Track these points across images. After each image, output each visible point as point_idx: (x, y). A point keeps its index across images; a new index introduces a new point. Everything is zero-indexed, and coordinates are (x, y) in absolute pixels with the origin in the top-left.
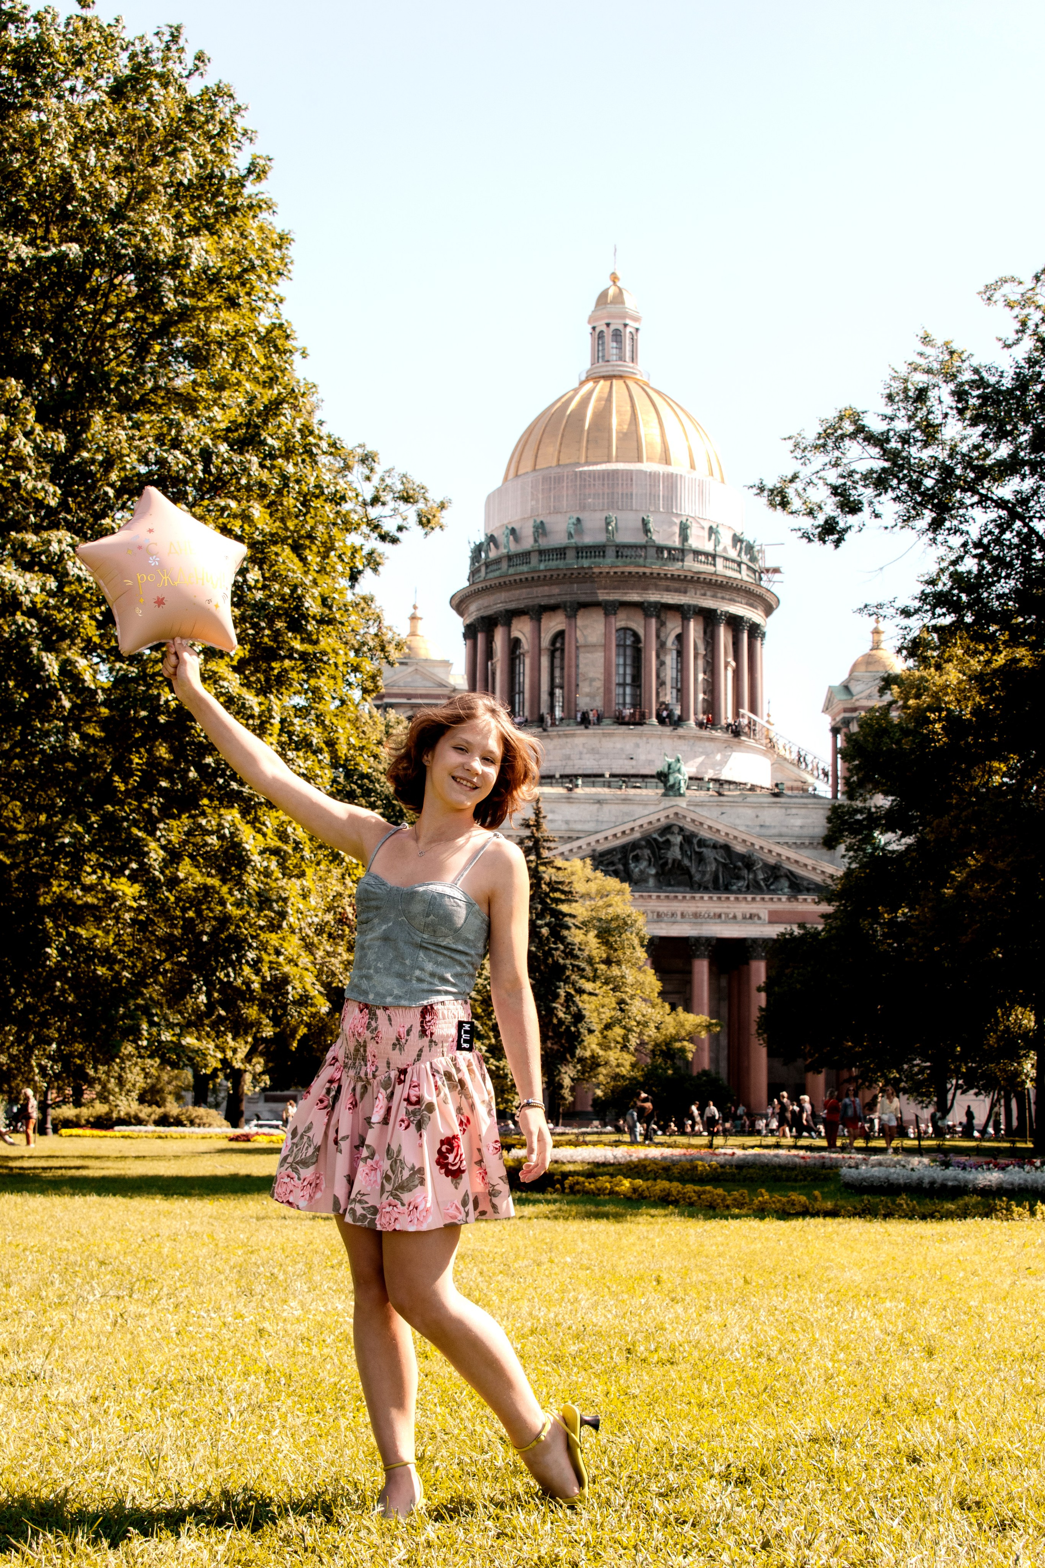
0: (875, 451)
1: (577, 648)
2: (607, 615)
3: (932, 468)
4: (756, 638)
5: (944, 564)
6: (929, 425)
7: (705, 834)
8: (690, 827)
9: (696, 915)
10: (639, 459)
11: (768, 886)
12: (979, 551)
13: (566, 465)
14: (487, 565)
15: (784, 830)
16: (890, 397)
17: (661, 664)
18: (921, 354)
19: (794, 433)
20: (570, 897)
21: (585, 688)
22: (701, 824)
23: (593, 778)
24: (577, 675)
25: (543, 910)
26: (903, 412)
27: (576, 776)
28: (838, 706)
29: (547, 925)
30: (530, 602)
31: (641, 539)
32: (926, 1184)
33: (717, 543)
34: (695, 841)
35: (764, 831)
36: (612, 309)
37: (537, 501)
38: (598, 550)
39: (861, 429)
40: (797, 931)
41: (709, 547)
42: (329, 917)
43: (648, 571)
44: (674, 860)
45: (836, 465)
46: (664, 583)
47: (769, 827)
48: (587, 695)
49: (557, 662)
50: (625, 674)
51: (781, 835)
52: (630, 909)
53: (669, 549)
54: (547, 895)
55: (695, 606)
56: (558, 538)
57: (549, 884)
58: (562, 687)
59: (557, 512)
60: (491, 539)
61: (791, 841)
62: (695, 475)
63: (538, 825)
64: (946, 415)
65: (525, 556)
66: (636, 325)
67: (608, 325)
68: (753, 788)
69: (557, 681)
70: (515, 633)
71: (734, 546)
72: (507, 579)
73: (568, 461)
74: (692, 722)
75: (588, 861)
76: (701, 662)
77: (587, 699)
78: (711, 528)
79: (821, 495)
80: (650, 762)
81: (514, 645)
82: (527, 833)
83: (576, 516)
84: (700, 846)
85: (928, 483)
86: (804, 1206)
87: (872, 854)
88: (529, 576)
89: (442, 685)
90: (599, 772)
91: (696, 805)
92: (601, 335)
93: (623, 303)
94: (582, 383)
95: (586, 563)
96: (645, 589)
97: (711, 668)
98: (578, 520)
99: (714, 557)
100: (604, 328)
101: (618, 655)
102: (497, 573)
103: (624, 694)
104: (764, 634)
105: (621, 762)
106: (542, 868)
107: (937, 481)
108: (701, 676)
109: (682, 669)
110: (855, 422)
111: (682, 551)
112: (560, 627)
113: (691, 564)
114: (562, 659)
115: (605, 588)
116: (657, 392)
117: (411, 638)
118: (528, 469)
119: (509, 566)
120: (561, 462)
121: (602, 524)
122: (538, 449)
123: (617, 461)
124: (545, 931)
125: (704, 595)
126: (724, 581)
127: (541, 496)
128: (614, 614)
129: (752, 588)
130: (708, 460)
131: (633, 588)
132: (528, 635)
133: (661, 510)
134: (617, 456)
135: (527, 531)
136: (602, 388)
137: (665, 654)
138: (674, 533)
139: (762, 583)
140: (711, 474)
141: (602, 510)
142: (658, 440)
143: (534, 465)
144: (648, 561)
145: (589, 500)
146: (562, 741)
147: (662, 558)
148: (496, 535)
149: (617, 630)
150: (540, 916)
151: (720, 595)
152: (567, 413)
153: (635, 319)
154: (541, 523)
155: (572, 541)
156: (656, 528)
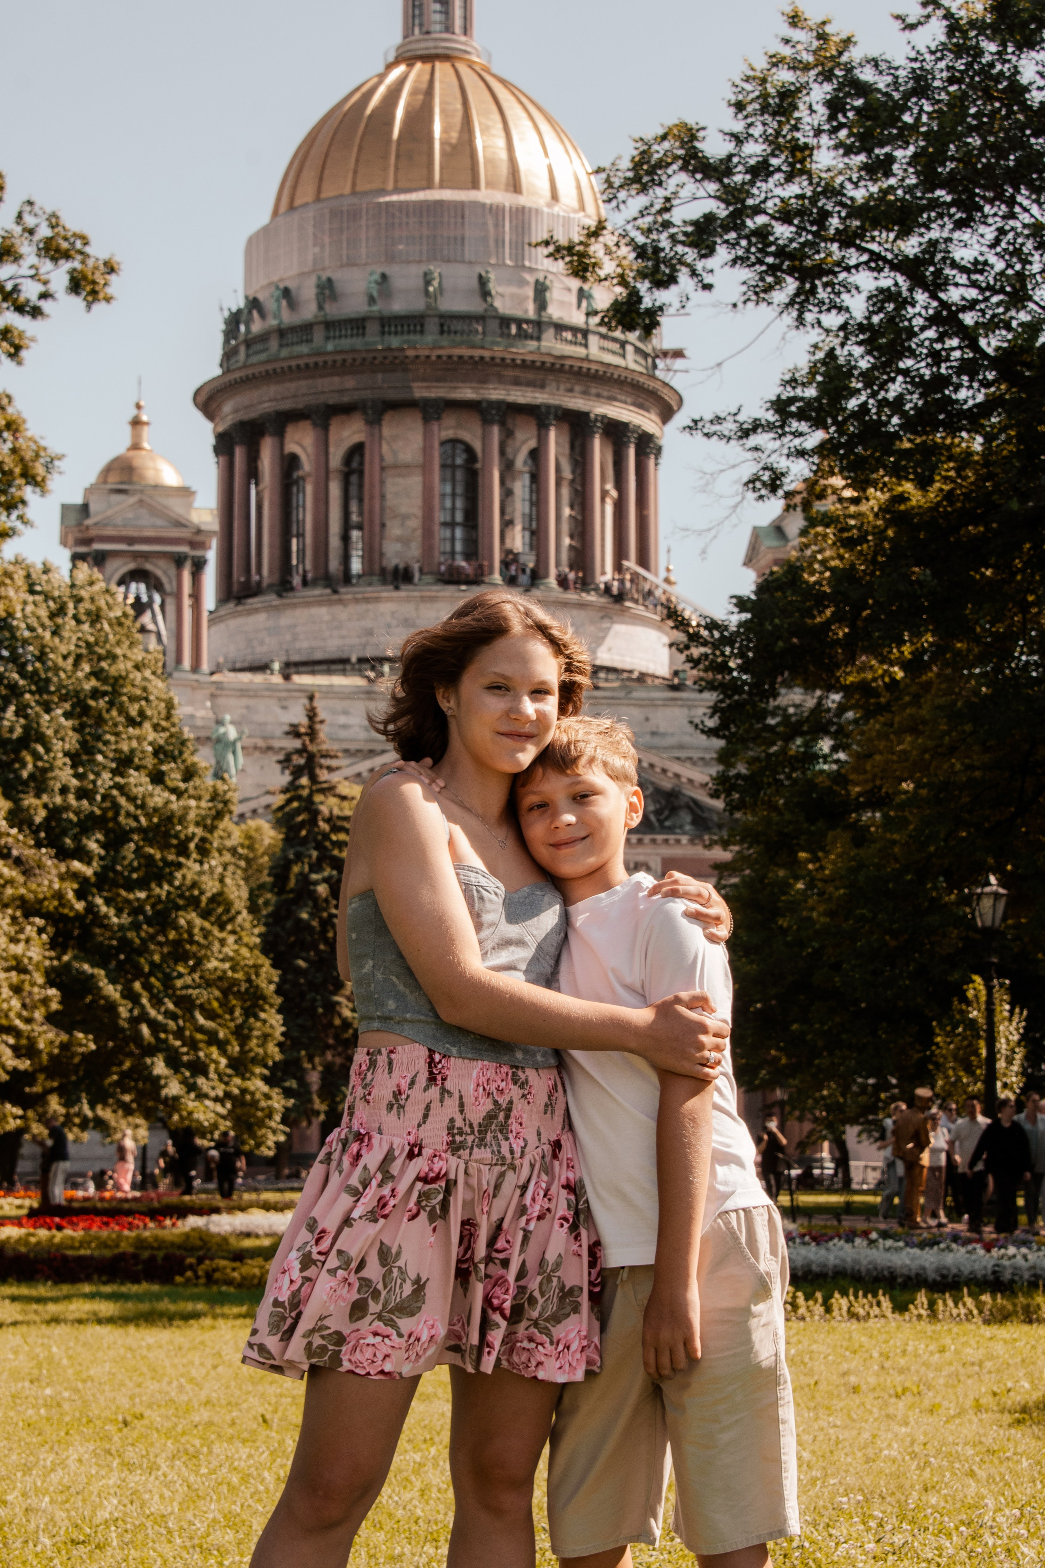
0: (713, 188)
1: (383, 469)
2: (426, 420)
4: (647, 455)
5: (817, 356)
6: (797, 148)
10: (475, 184)
11: (661, 822)
12: (868, 335)
13: (365, 193)
14: (249, 343)
16: (741, 106)
17: (507, 493)
18: (786, 41)
21: (394, 530)
24: (383, 509)
25: (320, 860)
27: (381, 660)
28: (766, 559)
29: (325, 880)
30: (312, 400)
31: (475, 306)
35: (656, 741)
37: (322, 247)
38: (413, 323)
39: (694, 154)
41: (578, 318)
43: (487, 354)
46: (510, 373)
47: (664, 735)
48: (399, 539)
49: (354, 490)
50: (453, 509)
51: (681, 747)
53: (519, 322)
54: (326, 836)
55: (557, 408)
56: (353, 304)
57: (328, 820)
58: (360, 527)
59: (351, 263)
60: (254, 304)
61: (696, 755)
62: (556, 209)
63: (312, 733)
64: (819, 133)
65: (305, 330)
68: (643, 677)
69: (354, 518)
70: (291, 447)
72: (277, 365)
73: (368, 187)
74: (552, 581)
76: (565, 492)
77: (398, 546)
81: (289, 464)
82: (297, 744)
83: (379, 269)
88: (311, 361)
89: (179, 524)
94: (390, 67)
95: (395, 342)
96: (484, 381)
97: (581, 500)
98: (384, 276)
99: (585, 333)
101: (443, 480)
102: (263, 357)
103: (453, 539)
104: (659, 450)
106: (318, 798)
108: (567, 511)
109: (538, 501)
110: (686, 143)
112: (357, 438)
113: (551, 345)
114: (361, 486)
115: (424, 380)
116: (503, 81)
117: (132, 453)
118: (309, 198)
119: (281, 346)
120: (359, 188)
121: (421, 283)
122: (323, 168)
123: (442, 186)
124: (322, 890)
125: (571, 390)
126: (601, 369)
127: (327, 240)
128: (439, 419)
129: (641, 380)
130: (579, 187)
131: (465, 379)
132: (310, 449)
133: (508, 262)
134: (441, 180)
135: (308, 293)
136: (419, 75)
137: (514, 479)
138: (527, 298)
139: (657, 373)
140: (582, 208)
141: (420, 262)
142: (503, 155)
143: (319, 191)
144: (489, 339)
145: (401, 247)
146: (362, 608)
147: (509, 335)
148: (261, 297)
149: (443, 443)
150: (316, 867)
151: (593, 391)
152: (369, 111)
154: (329, 280)
155: (375, 308)
156: (500, 289)
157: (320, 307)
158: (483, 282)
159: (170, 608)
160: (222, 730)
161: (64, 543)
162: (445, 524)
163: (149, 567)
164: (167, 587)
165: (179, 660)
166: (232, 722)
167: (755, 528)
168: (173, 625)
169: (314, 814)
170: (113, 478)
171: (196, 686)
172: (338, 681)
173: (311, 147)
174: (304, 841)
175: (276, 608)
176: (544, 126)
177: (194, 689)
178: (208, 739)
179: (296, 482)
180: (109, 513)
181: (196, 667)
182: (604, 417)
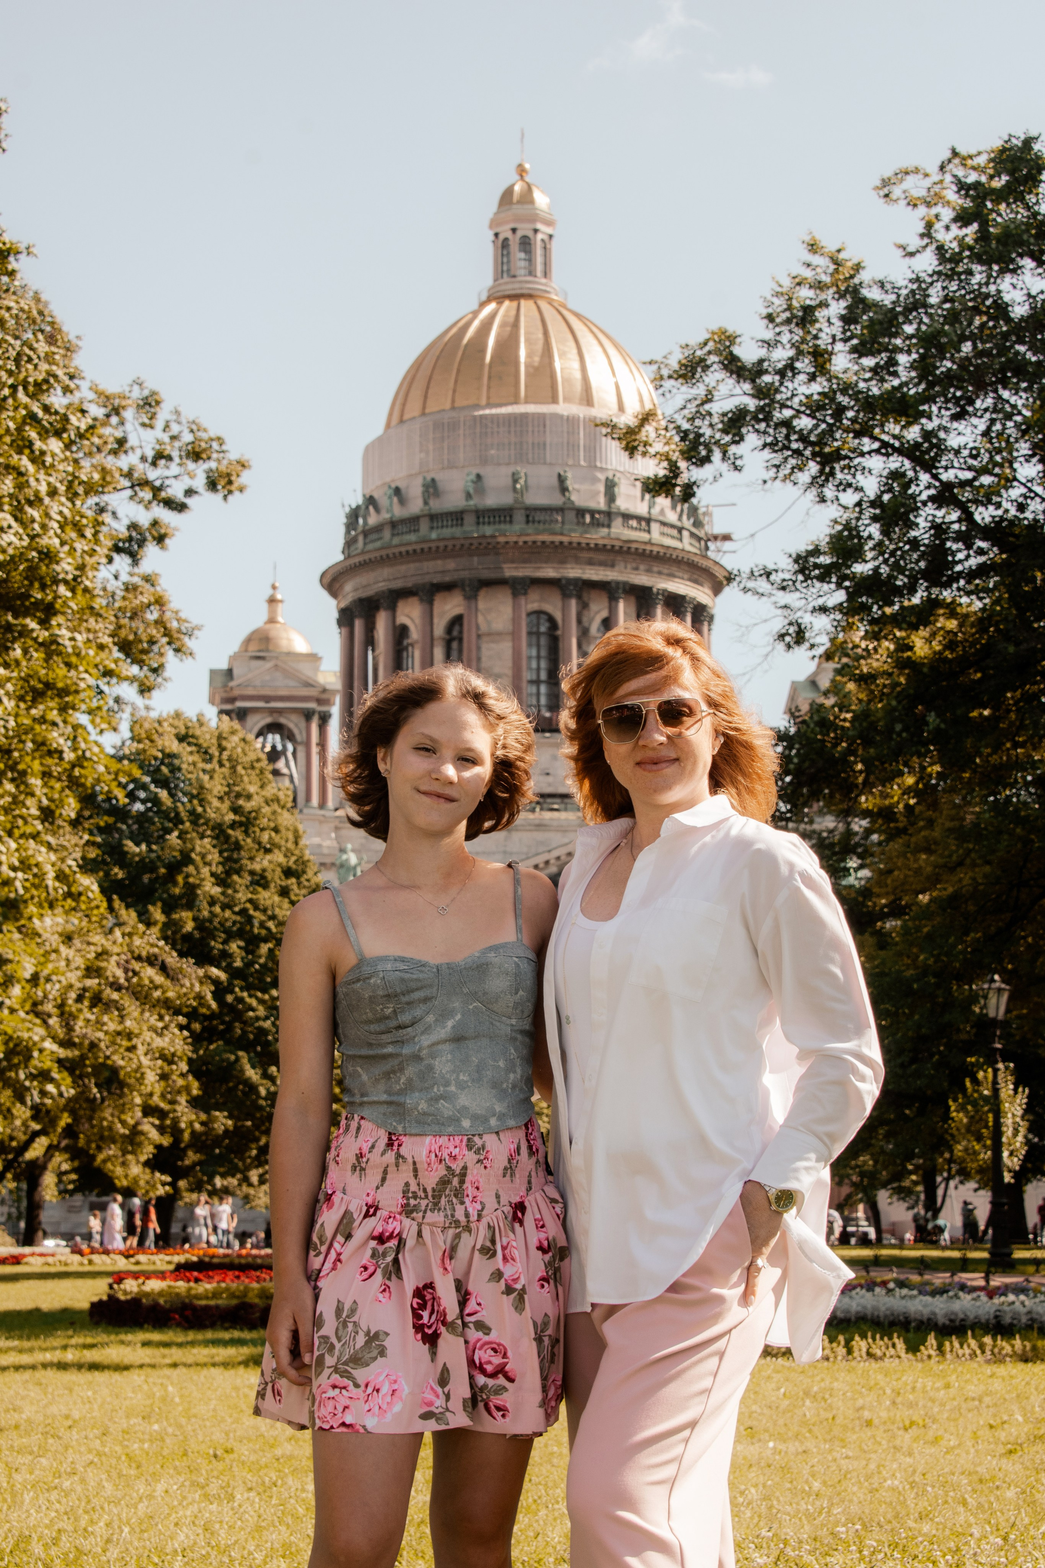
0: (746, 386)
1: (479, 636)
2: (515, 595)
4: (703, 621)
5: (838, 529)
10: (554, 400)
13: (463, 408)
14: (366, 533)
16: (770, 317)
18: (807, 265)
28: (802, 707)
30: (419, 580)
31: (556, 500)
33: (651, 503)
36: (518, 210)
37: (427, 453)
38: (503, 514)
39: (731, 359)
41: (641, 508)
43: (565, 539)
46: (585, 555)
49: (454, 655)
50: (538, 669)
53: (592, 512)
55: (625, 583)
56: (453, 499)
59: (451, 466)
60: (371, 501)
64: (835, 341)
65: (413, 522)
66: (549, 230)
67: (514, 230)
70: (402, 619)
71: (674, 507)
72: (390, 552)
73: (465, 403)
81: (400, 633)
83: (475, 471)
88: (418, 547)
89: (308, 685)
92: (505, 244)
93: (532, 202)
94: (483, 305)
95: (488, 530)
96: (563, 562)
98: (479, 477)
99: (648, 521)
100: (509, 234)
101: (530, 645)
102: (378, 544)
103: (538, 694)
104: (711, 618)
111: (609, 514)
112: (457, 611)
113: (620, 531)
114: (461, 651)
115: (513, 562)
116: (577, 315)
117: (268, 626)
118: (416, 412)
119: (393, 535)
120: (457, 405)
121: (509, 481)
122: (428, 388)
123: (527, 402)
125: (637, 569)
126: (662, 551)
127: (431, 447)
128: (525, 594)
129: (696, 559)
131: (547, 561)
132: (418, 621)
133: (582, 463)
134: (526, 396)
135: (415, 492)
136: (507, 311)
137: (589, 644)
138: (598, 493)
139: (709, 553)
141: (508, 464)
142: (578, 375)
143: (424, 408)
144: (567, 527)
145: (493, 452)
147: (584, 523)
148: (376, 496)
149: (529, 614)
151: (655, 569)
152: (465, 340)
153: (549, 223)
154: (433, 480)
155: (472, 503)
156: (576, 486)
157: (426, 503)
158: (561, 480)
159: (301, 754)
160: (344, 857)
161: (212, 702)
162: (531, 682)
163: (283, 720)
164: (298, 737)
165: (308, 799)
166: (353, 851)
167: (793, 683)
168: (303, 769)
170: (253, 648)
171: (323, 820)
173: (417, 370)
176: (612, 351)
177: (321, 822)
178: (333, 864)
179: (406, 648)
180: (250, 676)
181: (322, 805)
182: (665, 590)
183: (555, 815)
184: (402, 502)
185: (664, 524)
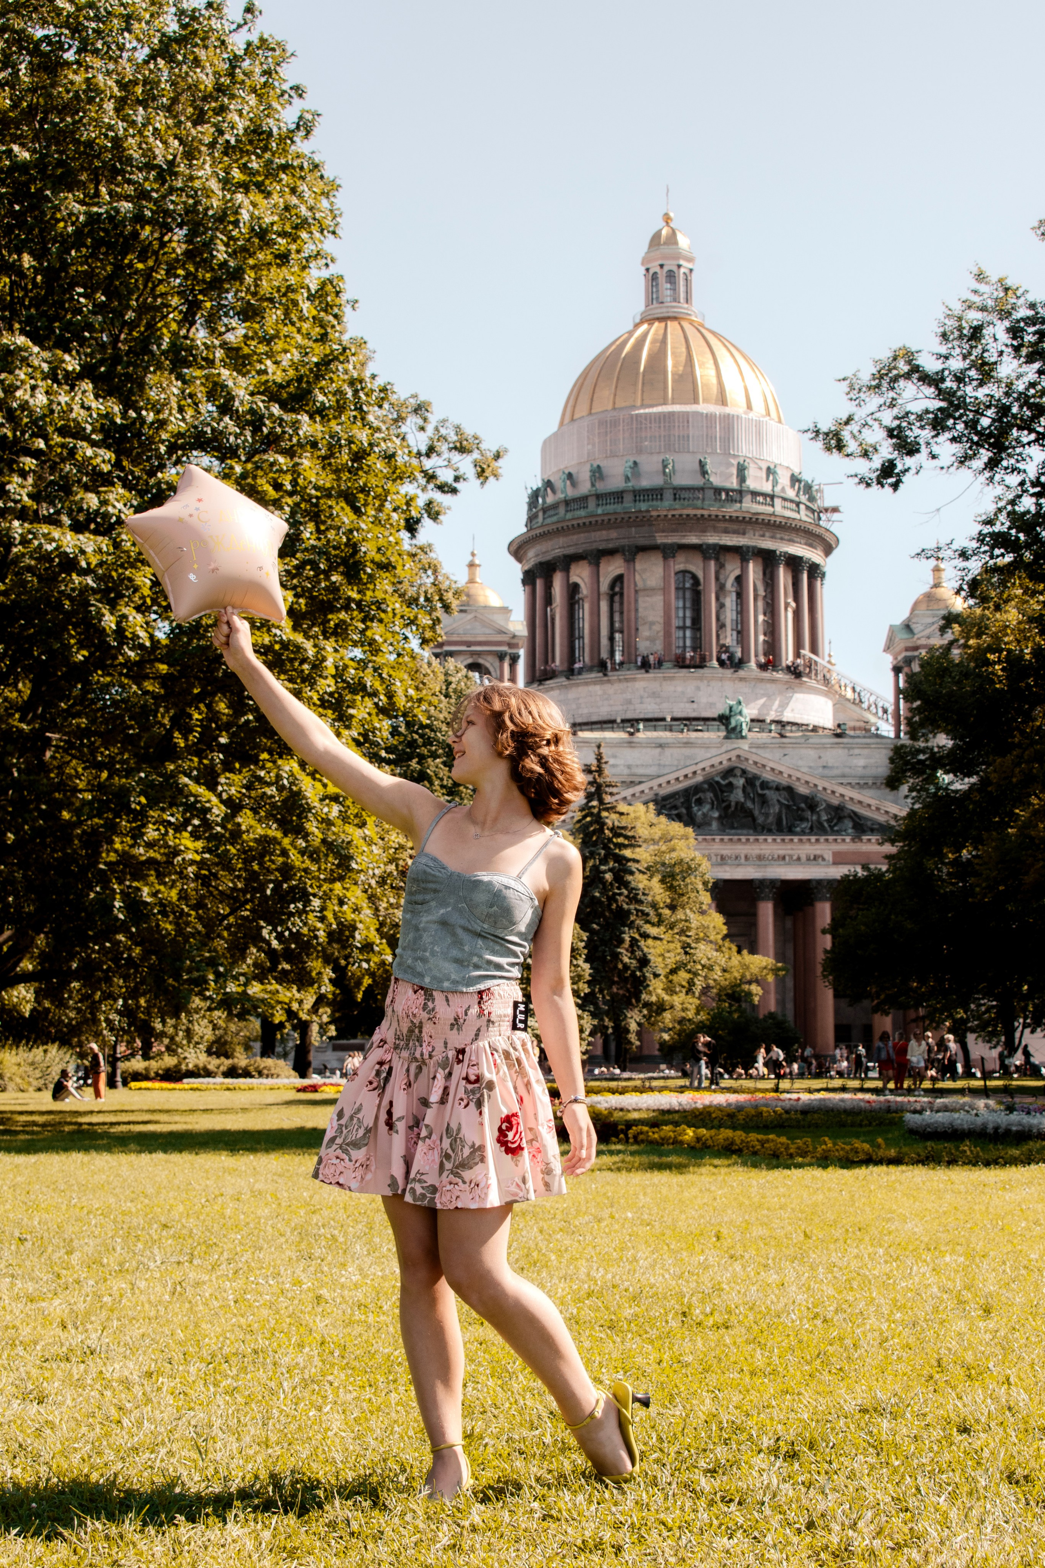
0: (930, 391)
1: (636, 592)
2: (665, 558)
3: (989, 407)
4: (815, 578)
5: (1001, 504)
6: (984, 364)
7: (767, 776)
8: (752, 769)
9: (760, 858)
10: (696, 401)
11: (831, 827)
12: (1037, 489)
13: (621, 409)
14: (545, 510)
15: (847, 771)
16: (944, 335)
17: (721, 606)
18: (975, 292)
19: (849, 374)
20: (633, 842)
21: (644, 632)
22: (764, 766)
23: (654, 722)
24: (636, 619)
25: (607, 856)
26: (958, 351)
27: (638, 721)
28: (901, 645)
29: (610, 870)
30: (588, 547)
31: (699, 481)
32: (990, 1130)
33: (775, 483)
34: (758, 783)
35: (827, 772)
36: (665, 250)
37: (594, 445)
38: (656, 493)
39: (915, 369)
40: (861, 873)
41: (767, 488)
42: (392, 868)
43: (706, 513)
44: (737, 803)
45: (892, 406)
46: (722, 525)
47: (832, 768)
48: (647, 639)
49: (616, 606)
50: (684, 617)
51: (844, 776)
52: (693, 854)
53: (727, 491)
54: (610, 840)
55: (754, 548)
56: (615, 482)
57: (612, 830)
58: (621, 631)
59: (613, 455)
60: (548, 484)
61: (854, 781)
62: (751, 415)
63: (600, 771)
64: (1001, 353)
65: (582, 500)
66: (690, 266)
67: (662, 266)
68: (815, 729)
69: (617, 625)
70: (574, 579)
71: (793, 486)
72: (564, 524)
73: (623, 405)
74: (753, 664)
75: (651, 806)
76: (760, 604)
77: (647, 643)
78: (769, 469)
79: (876, 436)
80: (712, 705)
81: (573, 590)
83: (632, 459)
84: (762, 788)
85: (985, 422)
86: (868, 1154)
87: (935, 794)
88: (587, 521)
89: (501, 632)
90: (660, 715)
91: (758, 747)
92: (655, 277)
93: (676, 243)
94: (637, 326)
95: (643, 506)
96: (704, 531)
97: (771, 609)
98: (635, 463)
99: (772, 497)
100: (658, 269)
101: (677, 598)
102: (555, 519)
103: (684, 637)
104: (823, 575)
105: (682, 705)
106: (604, 814)
107: (994, 420)
108: (761, 618)
109: (742, 610)
110: (909, 362)
111: (740, 492)
112: (619, 572)
113: (749, 506)
114: (622, 603)
115: (663, 531)
116: (713, 333)
117: (470, 585)
118: (585, 413)
119: (567, 511)
120: (617, 406)
121: (660, 467)
122: (594, 392)
123: (673, 403)
124: (609, 876)
125: (763, 536)
126: (784, 521)
127: (597, 440)
128: (674, 557)
129: (812, 528)
130: (766, 401)
131: (691, 530)
132: (587, 580)
133: (719, 451)
134: (673, 398)
135: (585, 475)
136: (657, 330)
137: (725, 597)
138: (733, 475)
139: (822, 523)
140: (768, 414)
141: (659, 453)
142: (714, 381)
143: (591, 408)
144: (707, 503)
145: (647, 443)
146: (623, 685)
147: (721, 500)
148: (553, 480)
149: (676, 573)
150: (604, 861)
151: (779, 536)
152: (624, 354)
153: (690, 260)
154: (599, 467)
155: (630, 484)
156: (714, 470)
157: (593, 485)
158: (702, 465)
163: (481, 661)
167: (891, 627)
169: (603, 824)
172: (608, 735)
173: (586, 377)
174: (595, 844)
175: (566, 687)
176: (743, 363)
179: (578, 602)
180: (455, 625)
182: (786, 553)
183: (700, 734)
184: (574, 484)
185: (785, 499)
